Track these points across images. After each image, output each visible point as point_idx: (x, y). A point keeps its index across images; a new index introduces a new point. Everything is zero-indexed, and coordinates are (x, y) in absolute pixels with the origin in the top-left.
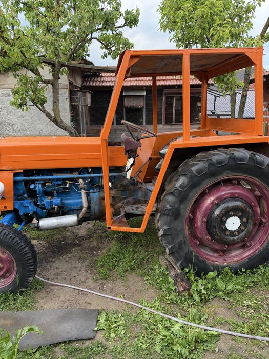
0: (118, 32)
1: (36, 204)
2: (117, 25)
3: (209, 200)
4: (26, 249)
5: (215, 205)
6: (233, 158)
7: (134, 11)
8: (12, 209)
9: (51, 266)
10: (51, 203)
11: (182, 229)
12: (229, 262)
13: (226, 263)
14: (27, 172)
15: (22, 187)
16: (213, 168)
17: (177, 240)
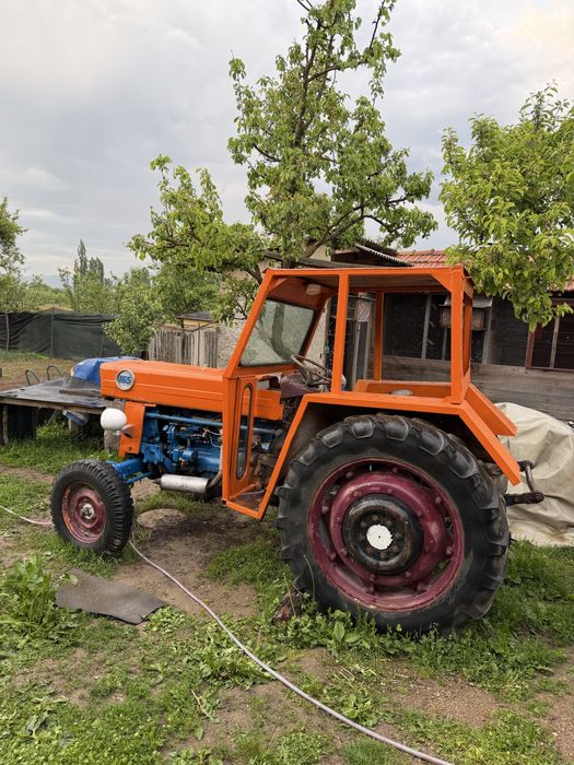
0: (397, 207)
1: (165, 452)
2: (395, 197)
3: (350, 489)
4: (119, 500)
5: (356, 500)
6: (380, 430)
7: (424, 176)
8: (137, 452)
9: (165, 545)
10: (180, 454)
11: (303, 526)
12: (378, 607)
13: (372, 607)
14: (162, 409)
15: (154, 426)
16: (349, 440)
17: (295, 541)
